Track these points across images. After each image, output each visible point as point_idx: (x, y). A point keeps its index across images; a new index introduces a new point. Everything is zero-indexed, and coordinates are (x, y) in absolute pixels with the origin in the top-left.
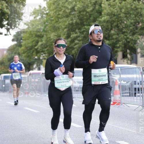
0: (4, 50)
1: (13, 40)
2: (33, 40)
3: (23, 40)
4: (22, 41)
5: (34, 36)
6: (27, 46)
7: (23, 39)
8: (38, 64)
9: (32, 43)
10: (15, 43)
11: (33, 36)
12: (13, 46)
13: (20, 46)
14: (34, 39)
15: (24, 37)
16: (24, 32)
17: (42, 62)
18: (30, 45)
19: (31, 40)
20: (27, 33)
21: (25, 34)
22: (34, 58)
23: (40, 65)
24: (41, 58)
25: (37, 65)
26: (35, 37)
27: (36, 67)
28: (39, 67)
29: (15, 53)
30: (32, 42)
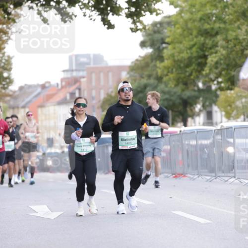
0: (120, 68)
1: (143, 44)
2: (192, 43)
3: (168, 43)
4: (164, 45)
5: (195, 33)
6: (176, 58)
7: (167, 40)
8: (207, 103)
9: (188, 51)
10: (149, 50)
11: (191, 34)
12: (145, 58)
13: (161, 58)
14: (195, 40)
15: (169, 37)
16: (169, 23)
17: (217, 96)
18: (185, 55)
19: (187, 43)
20: (177, 26)
21: (173, 28)
22: (196, 88)
23: (211, 105)
24: (214, 87)
25: (203, 106)
26: (196, 37)
27: (200, 111)
28: (208, 109)
29: (149, 76)
30: (191, 48)
